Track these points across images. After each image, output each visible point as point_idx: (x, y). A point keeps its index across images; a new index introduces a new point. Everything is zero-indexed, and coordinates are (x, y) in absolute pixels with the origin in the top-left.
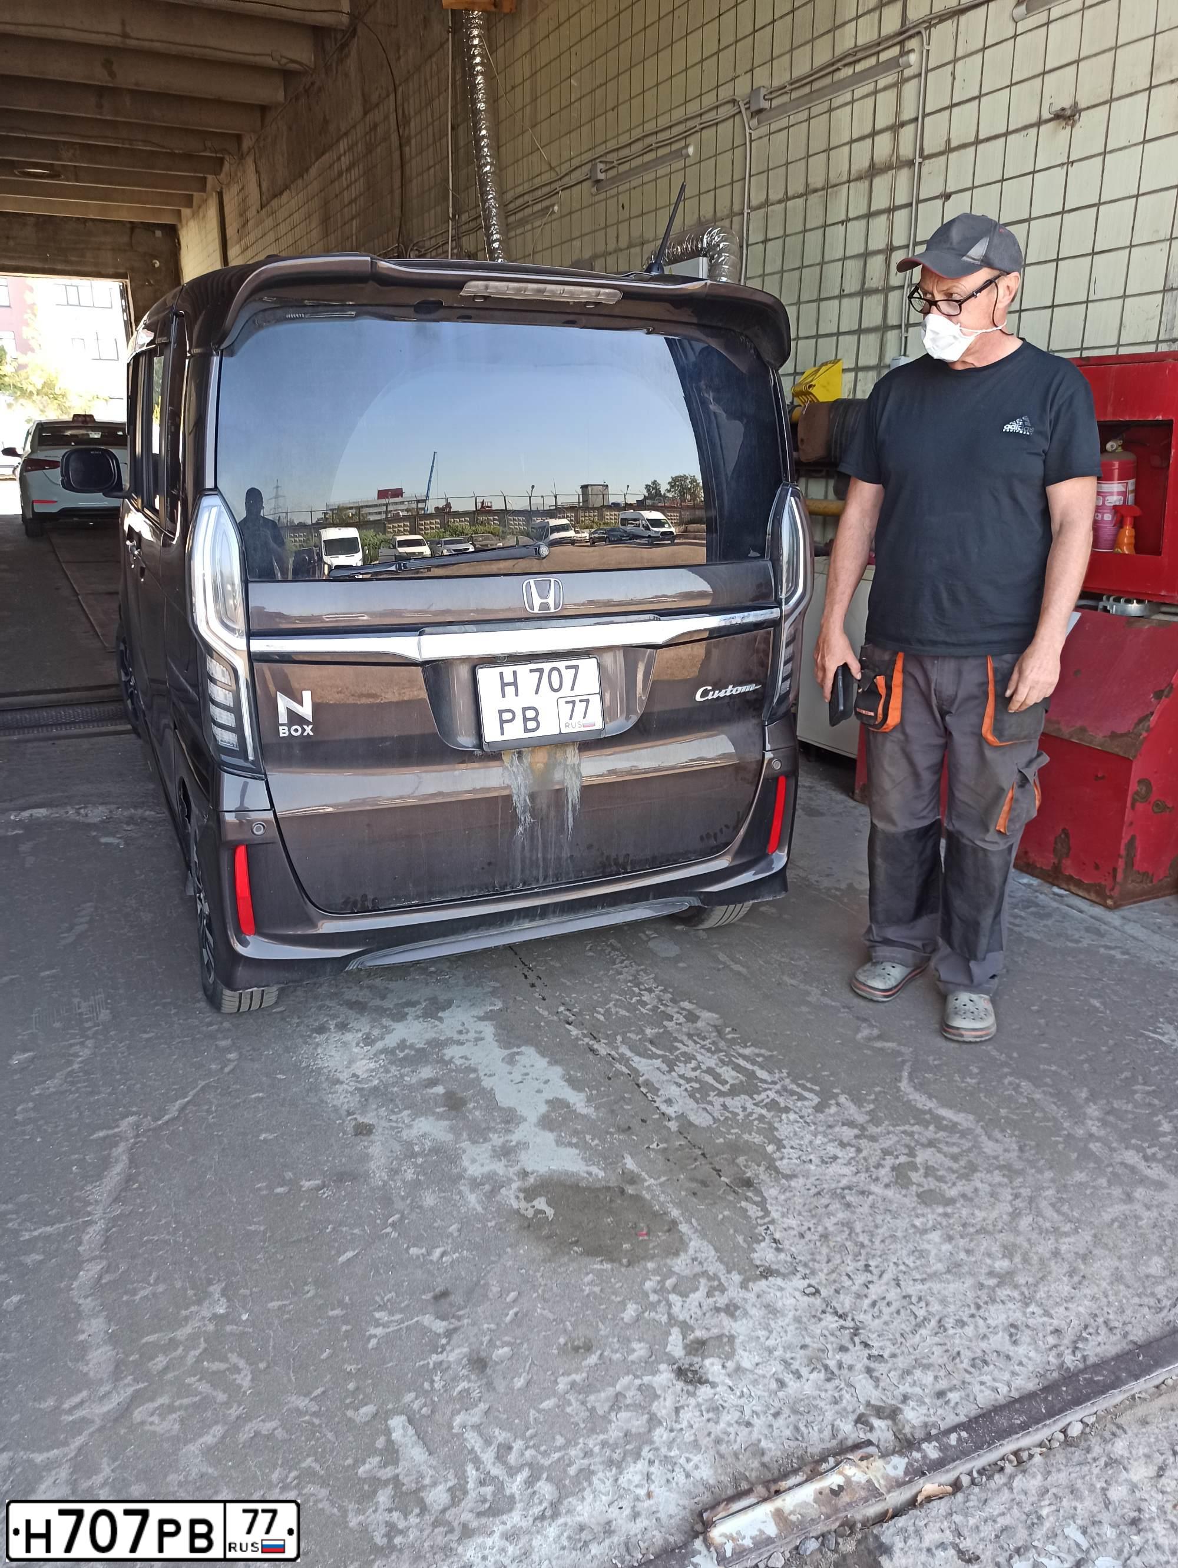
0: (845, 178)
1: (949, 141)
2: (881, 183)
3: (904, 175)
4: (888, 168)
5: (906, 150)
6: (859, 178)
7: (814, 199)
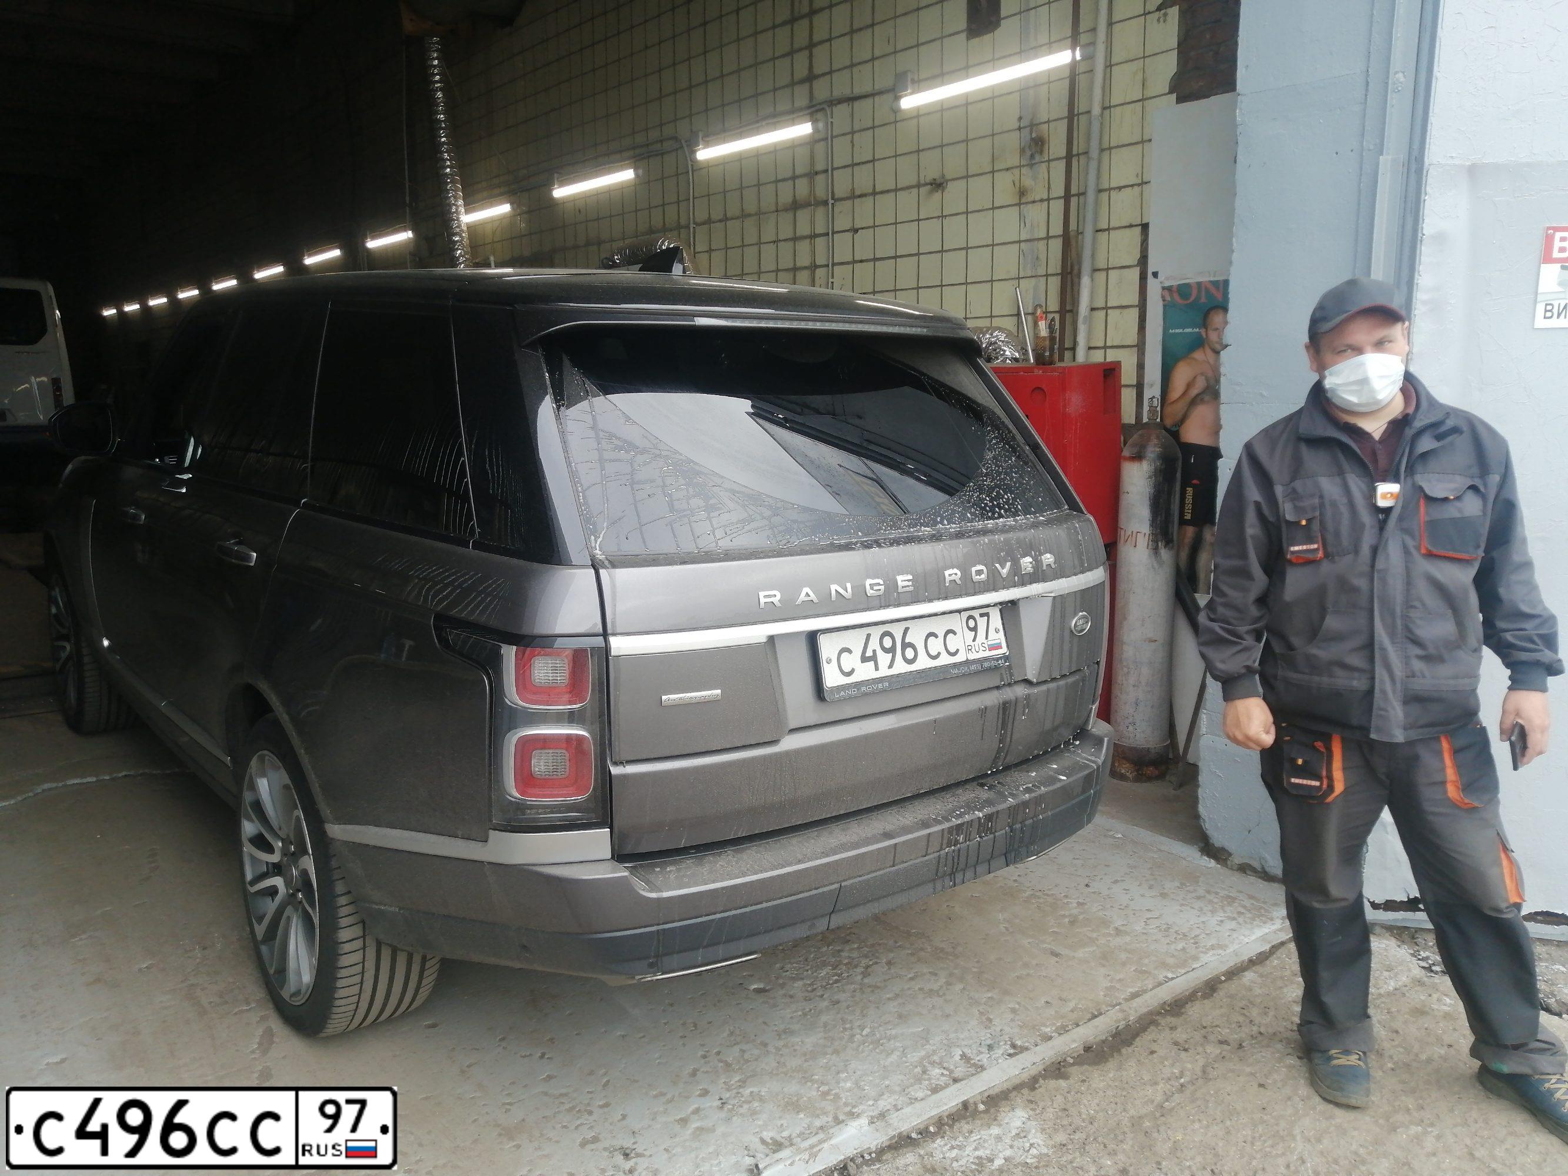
0: (774, 208)
1: (853, 190)
2: (803, 216)
3: (820, 212)
4: (807, 204)
5: (821, 193)
6: (786, 210)
7: (749, 223)
